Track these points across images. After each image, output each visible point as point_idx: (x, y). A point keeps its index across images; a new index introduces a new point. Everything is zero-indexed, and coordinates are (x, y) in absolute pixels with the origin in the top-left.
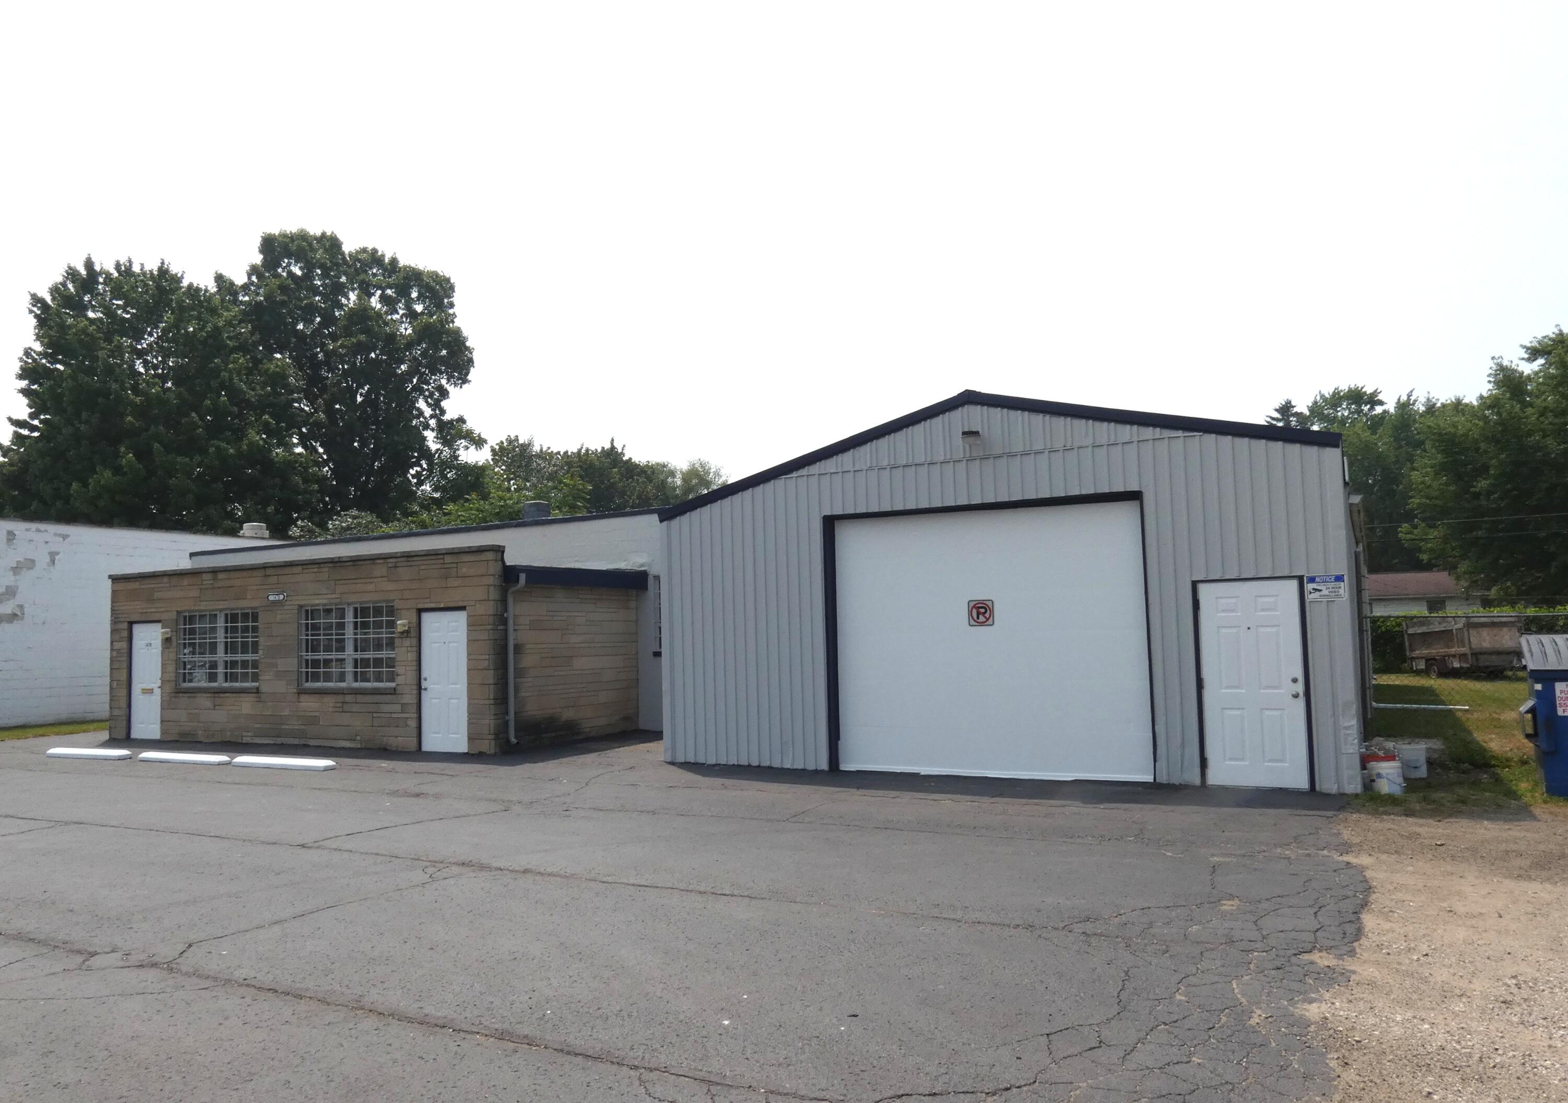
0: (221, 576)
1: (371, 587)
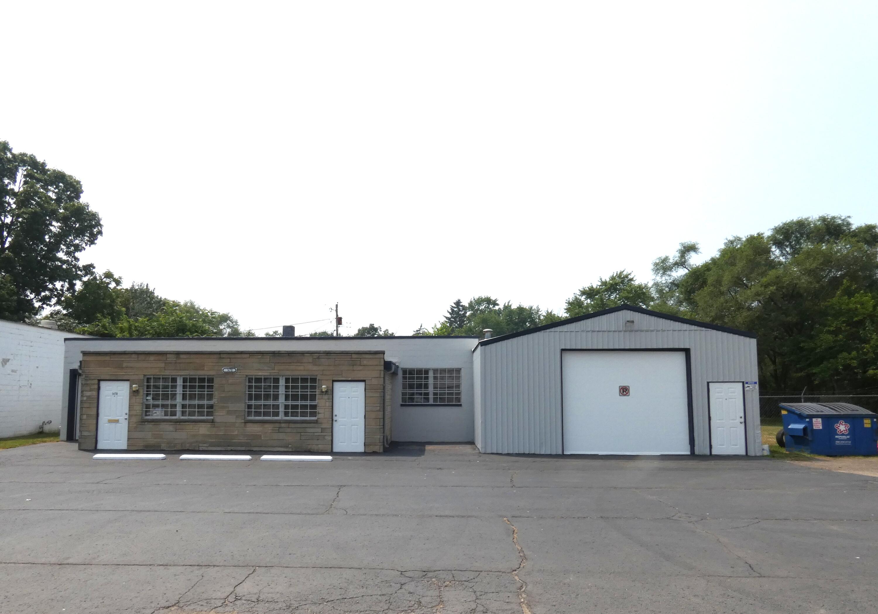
0: (182, 356)
1: (302, 368)
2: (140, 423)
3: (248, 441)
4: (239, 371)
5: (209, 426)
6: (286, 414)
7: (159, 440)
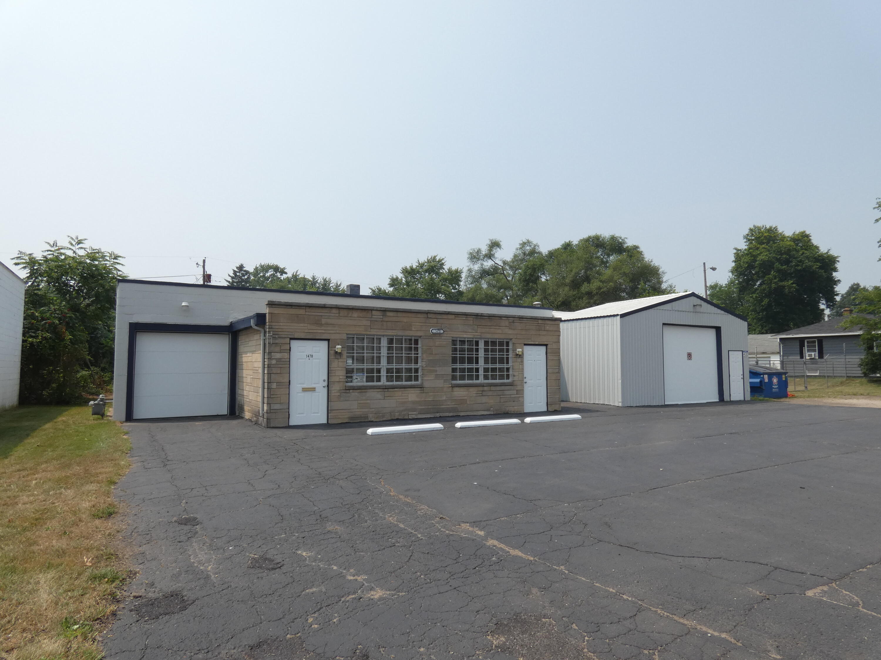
0: (389, 314)
1: (499, 331)
2: (344, 391)
3: (455, 406)
4: (445, 333)
5: (419, 392)
6: (486, 377)
7: (366, 410)
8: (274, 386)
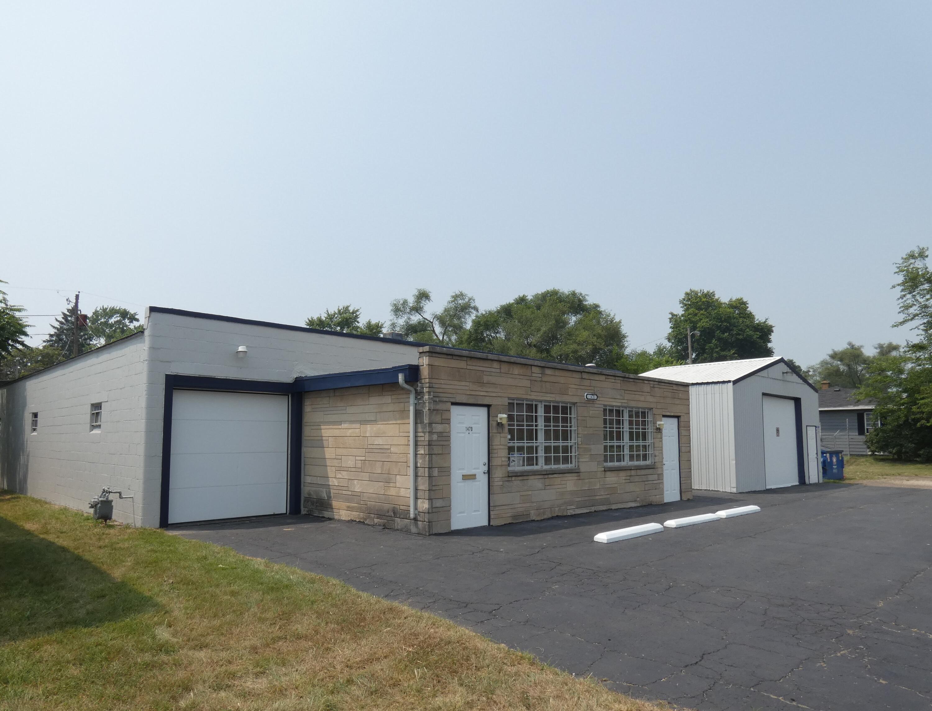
1: (642, 398)
2: (506, 479)
3: (608, 496)
4: (598, 399)
5: (576, 478)
6: (632, 458)
7: (528, 505)
8: (435, 472)
